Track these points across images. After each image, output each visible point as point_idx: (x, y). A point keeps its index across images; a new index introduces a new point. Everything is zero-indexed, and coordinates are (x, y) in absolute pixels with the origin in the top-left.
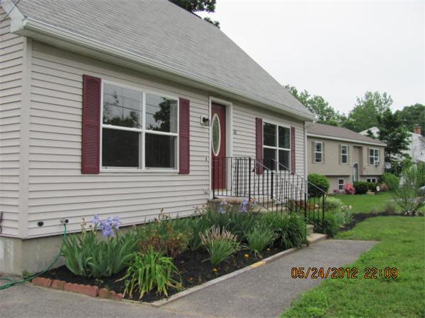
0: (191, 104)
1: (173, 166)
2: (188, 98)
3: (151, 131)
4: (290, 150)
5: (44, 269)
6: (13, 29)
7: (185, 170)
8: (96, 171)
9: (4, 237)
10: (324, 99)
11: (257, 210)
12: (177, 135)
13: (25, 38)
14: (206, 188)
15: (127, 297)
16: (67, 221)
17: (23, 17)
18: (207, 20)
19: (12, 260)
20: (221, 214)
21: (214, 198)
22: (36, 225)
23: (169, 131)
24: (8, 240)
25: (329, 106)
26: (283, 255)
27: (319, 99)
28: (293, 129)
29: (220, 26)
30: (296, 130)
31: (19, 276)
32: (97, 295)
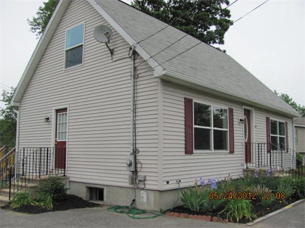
0: (234, 111)
1: (226, 149)
2: (232, 108)
3: (216, 128)
4: (285, 136)
5: (171, 207)
6: (155, 76)
7: (232, 152)
8: (191, 153)
9: (147, 190)
10: (289, 96)
11: (277, 175)
12: (228, 130)
13: (160, 80)
14: (242, 162)
15: (229, 221)
16: (180, 181)
17: (162, 69)
18: (218, 49)
19: (152, 202)
20: (255, 177)
21: (247, 168)
22: (165, 183)
23: (222, 128)
24: (149, 192)
25: (292, 101)
26: (299, 203)
27: (285, 96)
28: (286, 123)
29: (226, 52)
30: (288, 124)
31: (158, 211)
32: (211, 221)
